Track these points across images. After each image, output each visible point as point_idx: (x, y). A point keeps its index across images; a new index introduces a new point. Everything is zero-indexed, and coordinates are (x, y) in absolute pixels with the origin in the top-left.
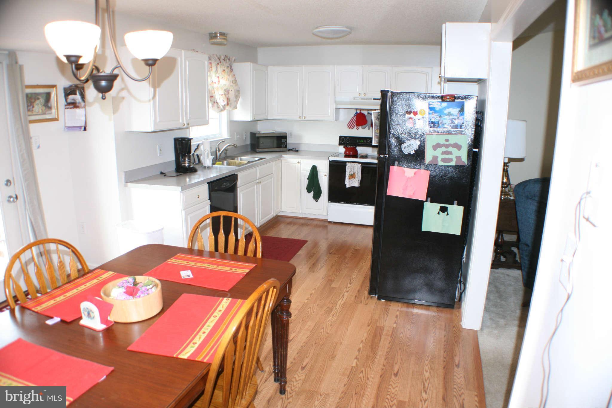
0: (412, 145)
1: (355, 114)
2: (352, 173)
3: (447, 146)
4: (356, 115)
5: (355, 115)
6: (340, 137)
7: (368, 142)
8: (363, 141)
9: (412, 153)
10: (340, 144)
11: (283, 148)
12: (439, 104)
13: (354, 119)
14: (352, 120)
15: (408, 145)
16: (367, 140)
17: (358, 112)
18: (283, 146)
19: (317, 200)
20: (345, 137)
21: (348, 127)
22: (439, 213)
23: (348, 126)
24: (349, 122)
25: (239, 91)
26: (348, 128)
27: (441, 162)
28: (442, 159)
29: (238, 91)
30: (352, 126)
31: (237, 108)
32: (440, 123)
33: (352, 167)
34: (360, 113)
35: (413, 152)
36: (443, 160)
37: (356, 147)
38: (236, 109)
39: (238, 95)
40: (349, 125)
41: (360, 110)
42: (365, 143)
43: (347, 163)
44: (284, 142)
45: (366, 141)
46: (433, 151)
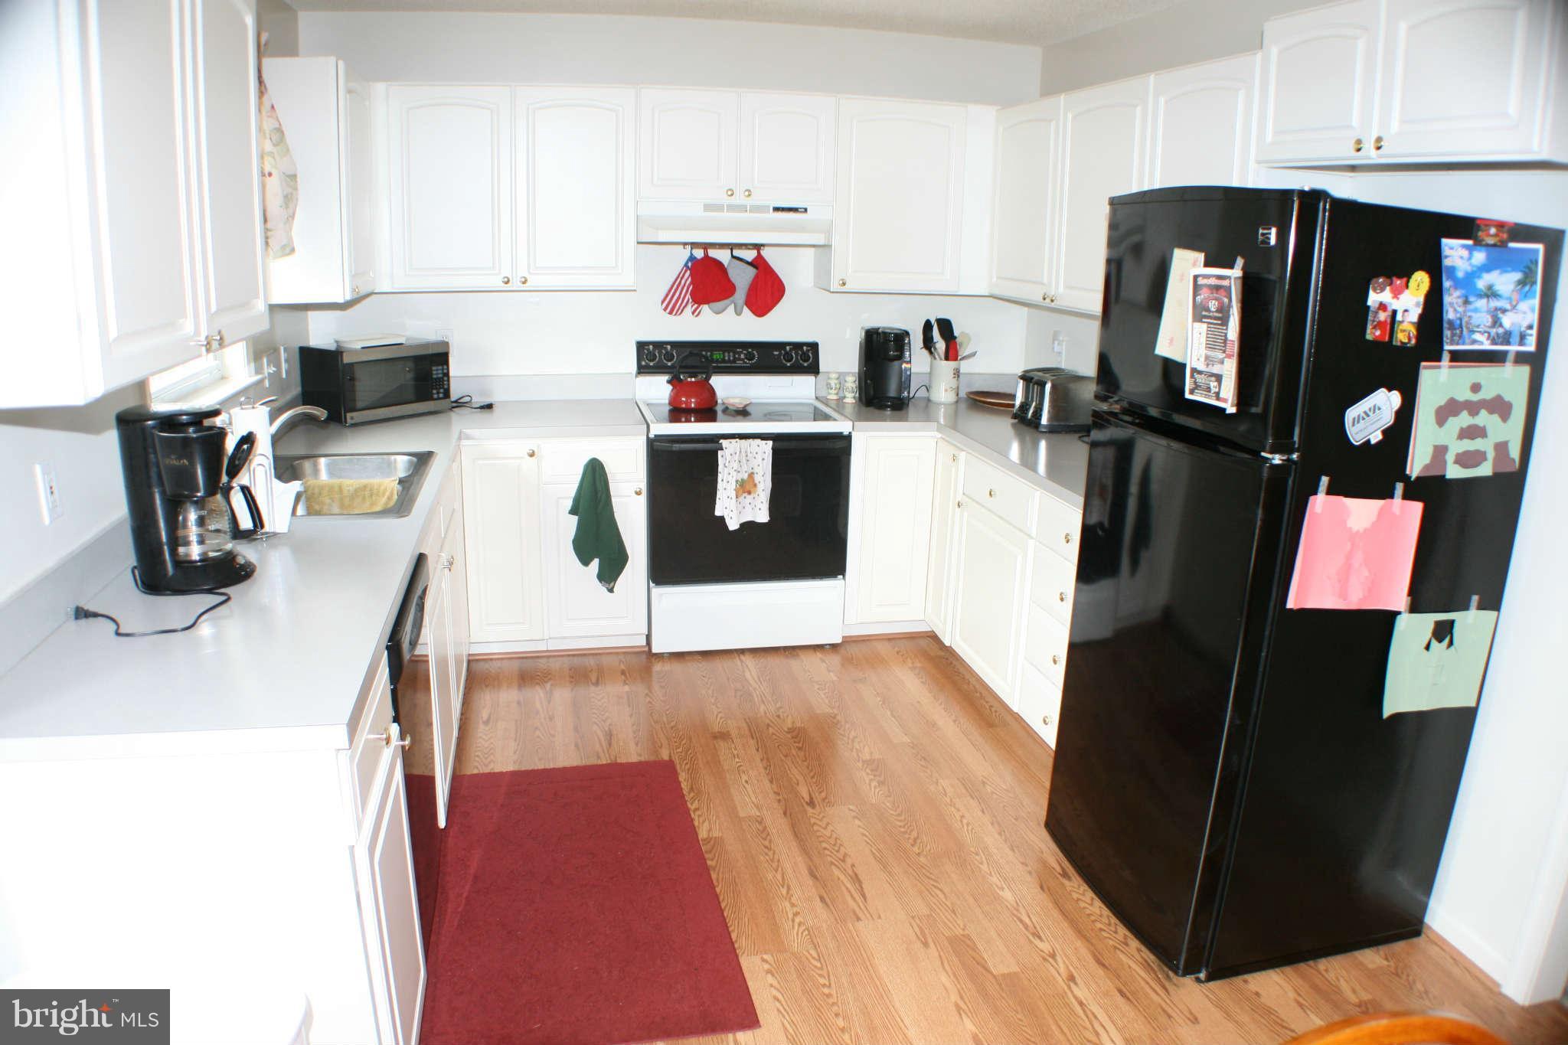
0: (1379, 409)
1: (687, 263)
2: (745, 476)
3: (1473, 408)
4: (690, 264)
5: (686, 265)
6: (641, 346)
7: (740, 359)
8: (724, 354)
9: (1373, 442)
10: (642, 370)
11: (439, 399)
12: (1465, 253)
13: (686, 277)
14: (676, 285)
15: (1365, 413)
16: (735, 353)
17: (699, 254)
18: (438, 393)
19: (612, 584)
20: (659, 345)
21: (665, 310)
22: (1427, 648)
23: (664, 305)
24: (667, 295)
25: (293, 177)
26: (666, 314)
27: (1457, 466)
28: (1458, 455)
29: (288, 176)
30: (678, 304)
31: (293, 250)
32: (1464, 324)
33: (744, 454)
34: (706, 257)
35: (1376, 437)
36: (1464, 460)
37: (708, 378)
38: (289, 254)
39: (292, 194)
40: (666, 302)
41: (706, 246)
42: (729, 361)
43: (724, 443)
44: (440, 376)
45: (731, 354)
46: (1437, 426)
